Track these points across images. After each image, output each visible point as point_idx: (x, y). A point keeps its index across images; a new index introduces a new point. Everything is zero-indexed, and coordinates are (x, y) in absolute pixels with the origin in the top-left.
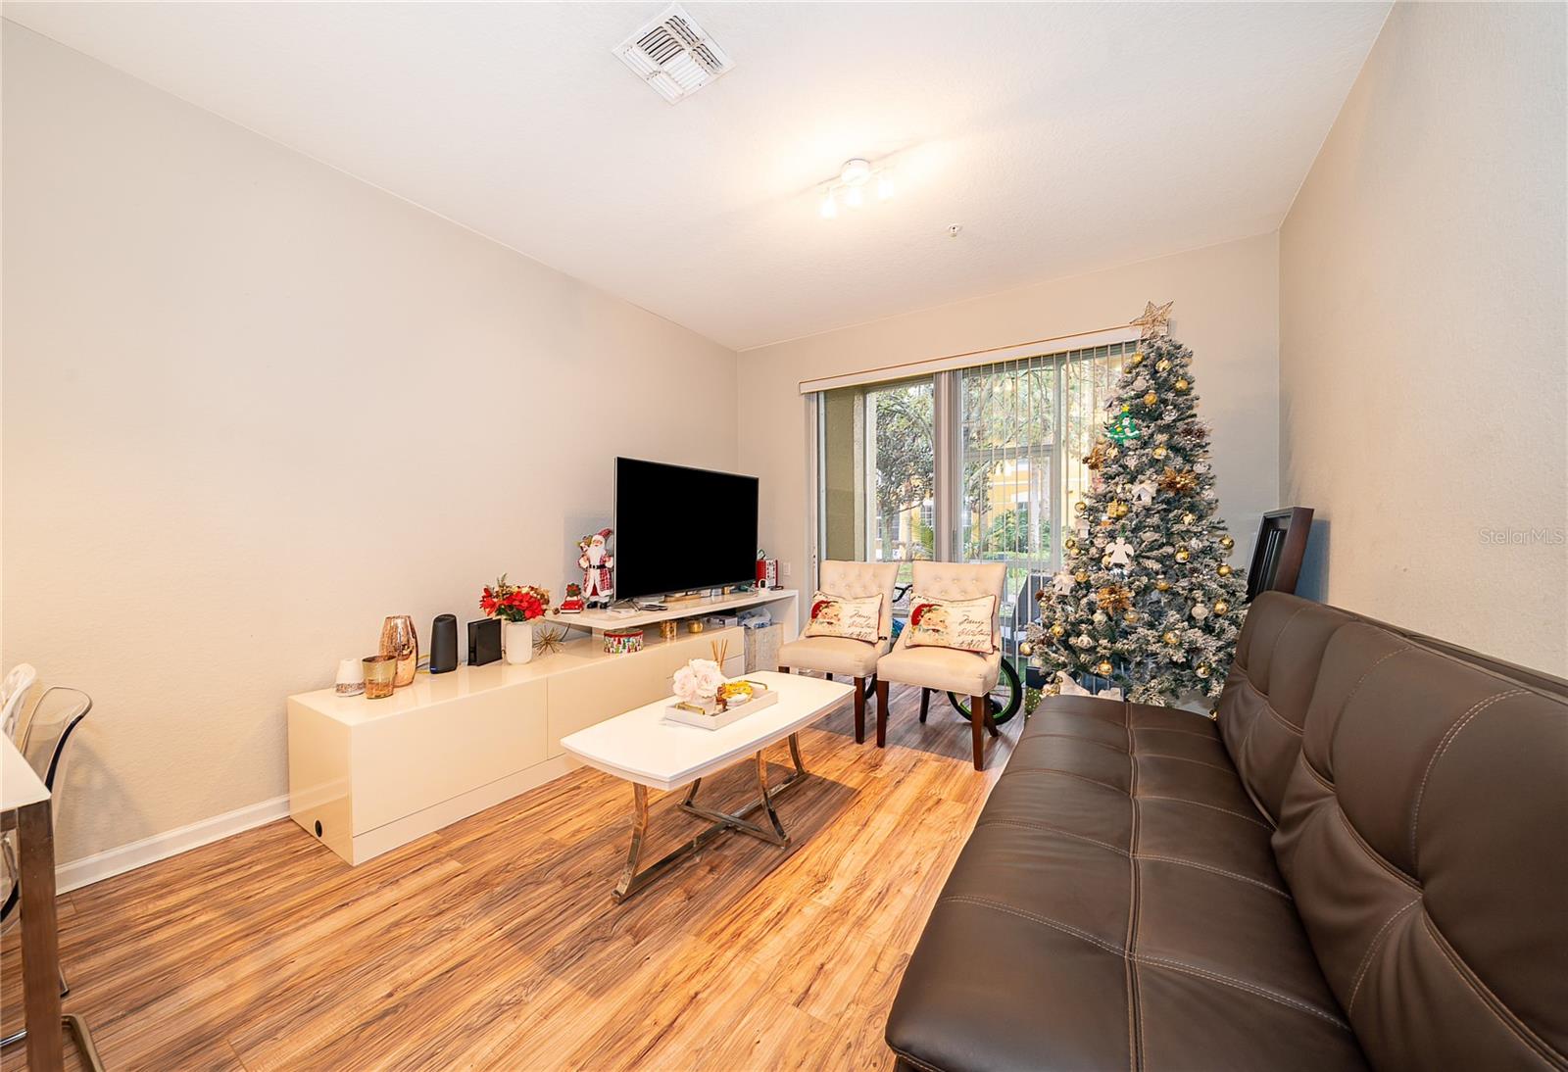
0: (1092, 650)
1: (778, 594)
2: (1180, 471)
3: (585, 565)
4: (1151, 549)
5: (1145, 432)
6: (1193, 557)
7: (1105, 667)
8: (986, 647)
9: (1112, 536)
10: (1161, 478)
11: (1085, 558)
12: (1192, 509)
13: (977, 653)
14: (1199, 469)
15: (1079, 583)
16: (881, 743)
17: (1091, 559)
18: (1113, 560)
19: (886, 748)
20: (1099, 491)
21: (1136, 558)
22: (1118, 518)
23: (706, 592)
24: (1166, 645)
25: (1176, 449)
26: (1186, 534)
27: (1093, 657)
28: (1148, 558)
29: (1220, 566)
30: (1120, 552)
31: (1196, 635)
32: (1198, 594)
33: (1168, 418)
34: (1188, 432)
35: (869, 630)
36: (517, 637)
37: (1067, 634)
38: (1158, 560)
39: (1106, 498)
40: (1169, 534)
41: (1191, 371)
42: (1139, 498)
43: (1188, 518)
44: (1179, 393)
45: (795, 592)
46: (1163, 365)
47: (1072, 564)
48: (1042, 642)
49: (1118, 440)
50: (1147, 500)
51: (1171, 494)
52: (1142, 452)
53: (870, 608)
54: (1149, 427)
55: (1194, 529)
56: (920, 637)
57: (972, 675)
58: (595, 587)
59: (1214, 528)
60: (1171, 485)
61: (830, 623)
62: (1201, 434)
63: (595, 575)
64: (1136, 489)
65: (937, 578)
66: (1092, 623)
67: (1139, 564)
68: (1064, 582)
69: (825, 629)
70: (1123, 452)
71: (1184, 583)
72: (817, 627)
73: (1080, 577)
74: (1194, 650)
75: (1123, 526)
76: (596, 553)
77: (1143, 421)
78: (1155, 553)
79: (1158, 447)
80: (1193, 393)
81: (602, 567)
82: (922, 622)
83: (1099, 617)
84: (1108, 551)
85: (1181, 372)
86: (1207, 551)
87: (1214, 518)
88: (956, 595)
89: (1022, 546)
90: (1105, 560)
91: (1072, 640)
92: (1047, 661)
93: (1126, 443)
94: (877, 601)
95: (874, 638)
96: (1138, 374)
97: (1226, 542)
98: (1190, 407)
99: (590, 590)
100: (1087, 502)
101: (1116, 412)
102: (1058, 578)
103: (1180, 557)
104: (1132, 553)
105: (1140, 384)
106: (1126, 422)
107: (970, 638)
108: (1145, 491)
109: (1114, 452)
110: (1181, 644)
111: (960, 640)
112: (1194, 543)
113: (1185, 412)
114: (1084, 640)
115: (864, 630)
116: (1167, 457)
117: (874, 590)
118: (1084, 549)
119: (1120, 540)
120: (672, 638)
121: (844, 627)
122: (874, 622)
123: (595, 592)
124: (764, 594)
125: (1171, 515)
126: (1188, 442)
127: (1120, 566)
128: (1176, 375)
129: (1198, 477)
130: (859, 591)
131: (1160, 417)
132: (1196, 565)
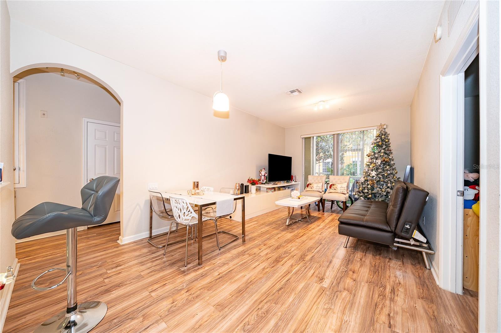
0: (367, 193)
1: (296, 183)
2: (386, 158)
3: (261, 175)
4: (380, 173)
5: (379, 150)
6: (389, 175)
7: (370, 196)
8: (346, 192)
9: (372, 170)
10: (382, 159)
11: (367, 175)
12: (389, 165)
13: (344, 194)
14: (390, 157)
15: (365, 180)
16: (323, 211)
17: (368, 175)
18: (372, 175)
19: (325, 212)
20: (370, 161)
21: (377, 175)
22: (373, 167)
23: (281, 182)
24: (382, 191)
25: (386, 153)
26: (387, 170)
27: (368, 194)
28: (379, 175)
29: (394, 177)
30: (374, 173)
31: (389, 190)
32: (389, 182)
33: (384, 147)
34: (388, 150)
35: (320, 189)
36: (253, 188)
37: (363, 190)
38: (381, 175)
39: (371, 163)
40: (384, 170)
41: (389, 138)
42: (378, 163)
43: (388, 167)
44: (386, 142)
45: (300, 183)
46: (383, 137)
47: (364, 176)
48: (358, 192)
49: (374, 151)
50: (379, 163)
51: (384, 162)
52: (378, 154)
53: (320, 185)
54: (380, 149)
55: (388, 169)
56: (331, 191)
57: (343, 198)
58: (263, 180)
59: (393, 169)
60: (384, 160)
61: (311, 188)
62: (390, 150)
63: (263, 177)
64: (377, 161)
65: (334, 179)
66: (368, 188)
67: (378, 176)
68: (362, 180)
69: (311, 189)
70: (375, 153)
71: (387, 180)
72: (308, 189)
73: (366, 178)
74: (388, 193)
75: (374, 168)
76: (263, 173)
77: (379, 148)
78: (381, 174)
79: (382, 153)
80: (390, 142)
81: (264, 176)
82: (332, 187)
83: (369, 186)
84: (371, 173)
85: (387, 138)
86: (391, 174)
87: (394, 167)
88: (339, 182)
89: (354, 174)
90: (371, 175)
91: (364, 191)
92: (358, 195)
93: (375, 152)
94: (322, 183)
95: (321, 191)
96: (378, 138)
97: (396, 172)
98: (389, 145)
99: (262, 180)
100: (368, 164)
101: (373, 146)
102: (361, 179)
103: (385, 175)
104: (376, 174)
105: (378, 140)
106: (375, 148)
107: (342, 191)
108: (379, 162)
109: (373, 154)
110: (385, 191)
111: (340, 191)
112: (389, 172)
113: (388, 146)
114: (366, 191)
115: (319, 189)
116: (383, 155)
117: (321, 181)
118: (366, 173)
119: (374, 171)
120: (277, 191)
121: (314, 189)
122: (321, 188)
123: (263, 181)
124: (293, 183)
125: (384, 166)
126: (388, 152)
127: (374, 176)
128: (386, 139)
129: (390, 159)
130: (317, 181)
131: (382, 147)
132: (389, 176)
